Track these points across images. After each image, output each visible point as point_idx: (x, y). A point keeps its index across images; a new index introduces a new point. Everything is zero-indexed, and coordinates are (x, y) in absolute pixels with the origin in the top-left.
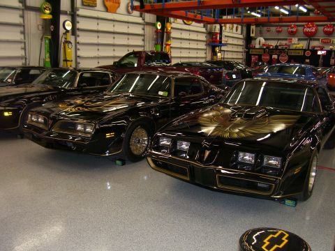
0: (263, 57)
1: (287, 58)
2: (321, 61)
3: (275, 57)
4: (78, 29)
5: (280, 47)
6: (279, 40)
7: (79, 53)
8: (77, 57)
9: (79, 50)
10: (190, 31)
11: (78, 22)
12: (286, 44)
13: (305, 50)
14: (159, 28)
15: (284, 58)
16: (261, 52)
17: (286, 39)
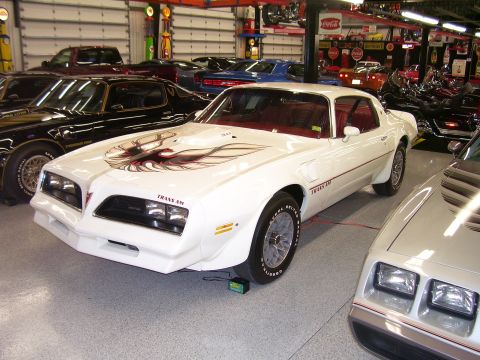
0: (330, 53)
1: (361, 53)
2: (407, 57)
3: (346, 52)
4: (22, 19)
5: (353, 39)
6: (351, 27)
7: (26, 50)
8: (23, 55)
9: (26, 46)
10: (205, 17)
11: (23, 10)
12: (360, 34)
13: (386, 43)
14: (150, 14)
15: (358, 55)
16: (328, 45)
17: (361, 27)
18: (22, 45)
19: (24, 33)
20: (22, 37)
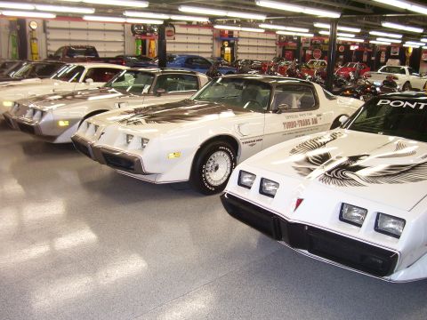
18: (47, 44)
19: (49, 36)
20: (47, 39)
